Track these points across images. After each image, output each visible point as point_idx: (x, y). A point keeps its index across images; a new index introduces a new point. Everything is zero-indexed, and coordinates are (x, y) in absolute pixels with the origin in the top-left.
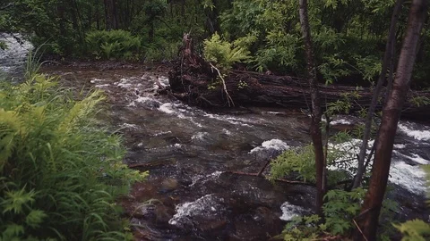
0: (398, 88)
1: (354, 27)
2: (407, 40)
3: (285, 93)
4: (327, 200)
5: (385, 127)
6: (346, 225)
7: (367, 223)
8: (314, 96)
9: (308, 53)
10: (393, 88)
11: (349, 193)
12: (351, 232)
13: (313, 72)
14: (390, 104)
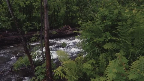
0: (46, 31)
1: (35, 13)
2: (45, 16)
3: (15, 38)
4: (36, 71)
5: (46, 43)
6: (43, 76)
7: (49, 73)
8: (22, 38)
9: (16, 23)
10: (45, 31)
11: (41, 66)
12: (45, 78)
13: (20, 30)
14: (45, 36)
